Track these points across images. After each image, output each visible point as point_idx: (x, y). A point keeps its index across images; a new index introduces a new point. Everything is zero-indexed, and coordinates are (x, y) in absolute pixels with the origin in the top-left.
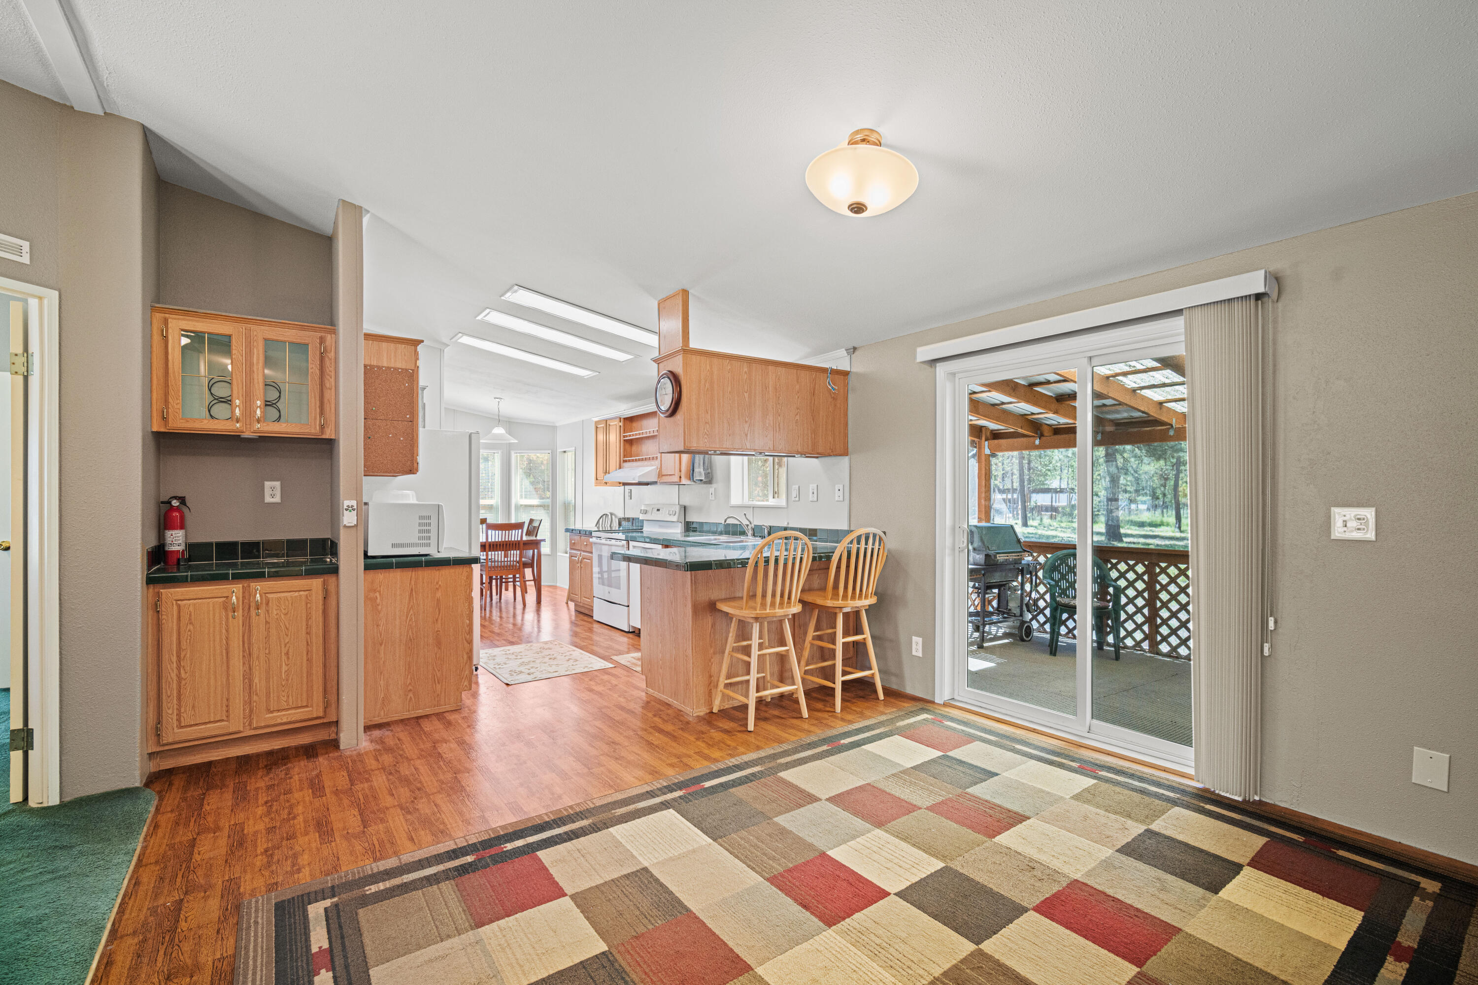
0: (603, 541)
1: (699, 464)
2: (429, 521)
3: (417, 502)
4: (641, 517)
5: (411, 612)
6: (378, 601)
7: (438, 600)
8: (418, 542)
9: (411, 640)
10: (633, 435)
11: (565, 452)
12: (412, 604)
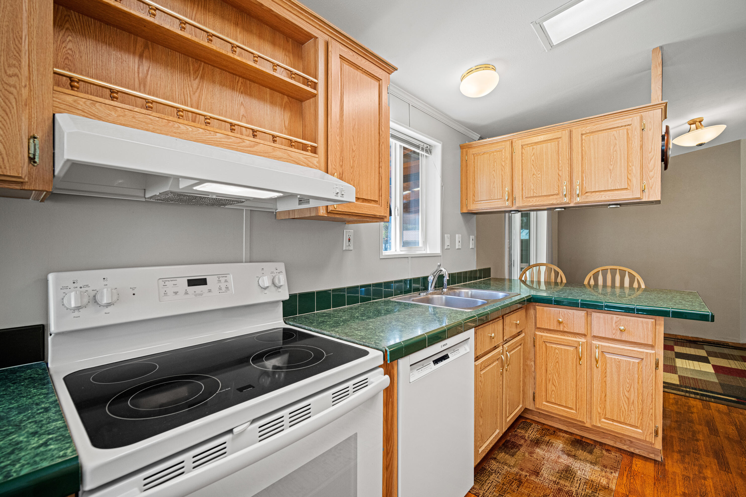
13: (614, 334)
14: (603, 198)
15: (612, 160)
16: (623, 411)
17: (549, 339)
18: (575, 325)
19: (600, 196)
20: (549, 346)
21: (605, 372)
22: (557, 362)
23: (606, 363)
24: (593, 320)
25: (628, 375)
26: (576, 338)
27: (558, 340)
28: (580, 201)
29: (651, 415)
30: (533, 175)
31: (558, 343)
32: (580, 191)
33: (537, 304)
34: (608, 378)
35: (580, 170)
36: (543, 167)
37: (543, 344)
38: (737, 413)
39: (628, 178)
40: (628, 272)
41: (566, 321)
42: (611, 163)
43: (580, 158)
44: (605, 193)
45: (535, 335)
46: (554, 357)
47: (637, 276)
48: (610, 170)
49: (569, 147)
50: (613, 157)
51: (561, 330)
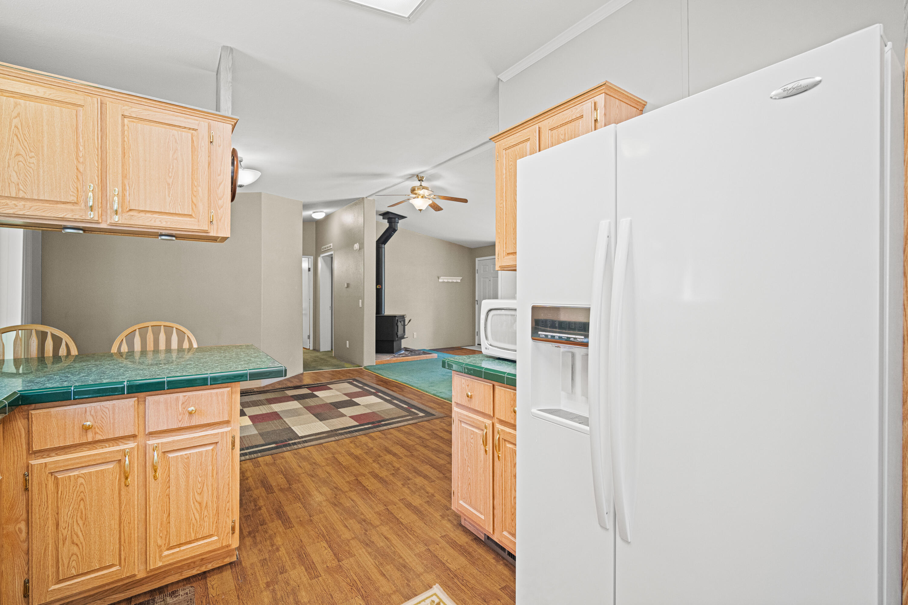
13: (180, 421)
14: (158, 224)
15: (171, 170)
16: (193, 525)
17: (62, 464)
18: (116, 425)
19: (153, 220)
20: (62, 478)
21: (167, 480)
22: (82, 499)
23: (169, 468)
24: (148, 409)
25: (200, 472)
26: (118, 445)
27: (83, 460)
28: (120, 222)
29: (228, 509)
30: (18, 155)
31: (83, 465)
32: (120, 205)
33: (33, 406)
34: (173, 488)
35: (120, 171)
36: (43, 147)
37: (49, 479)
38: (280, 459)
39: (193, 202)
40: (176, 328)
41: (100, 422)
42: (170, 175)
43: (121, 153)
44: (161, 217)
45: (28, 467)
46: (76, 492)
47: (188, 333)
48: (169, 184)
49: (99, 129)
50: (173, 166)
51: (90, 440)
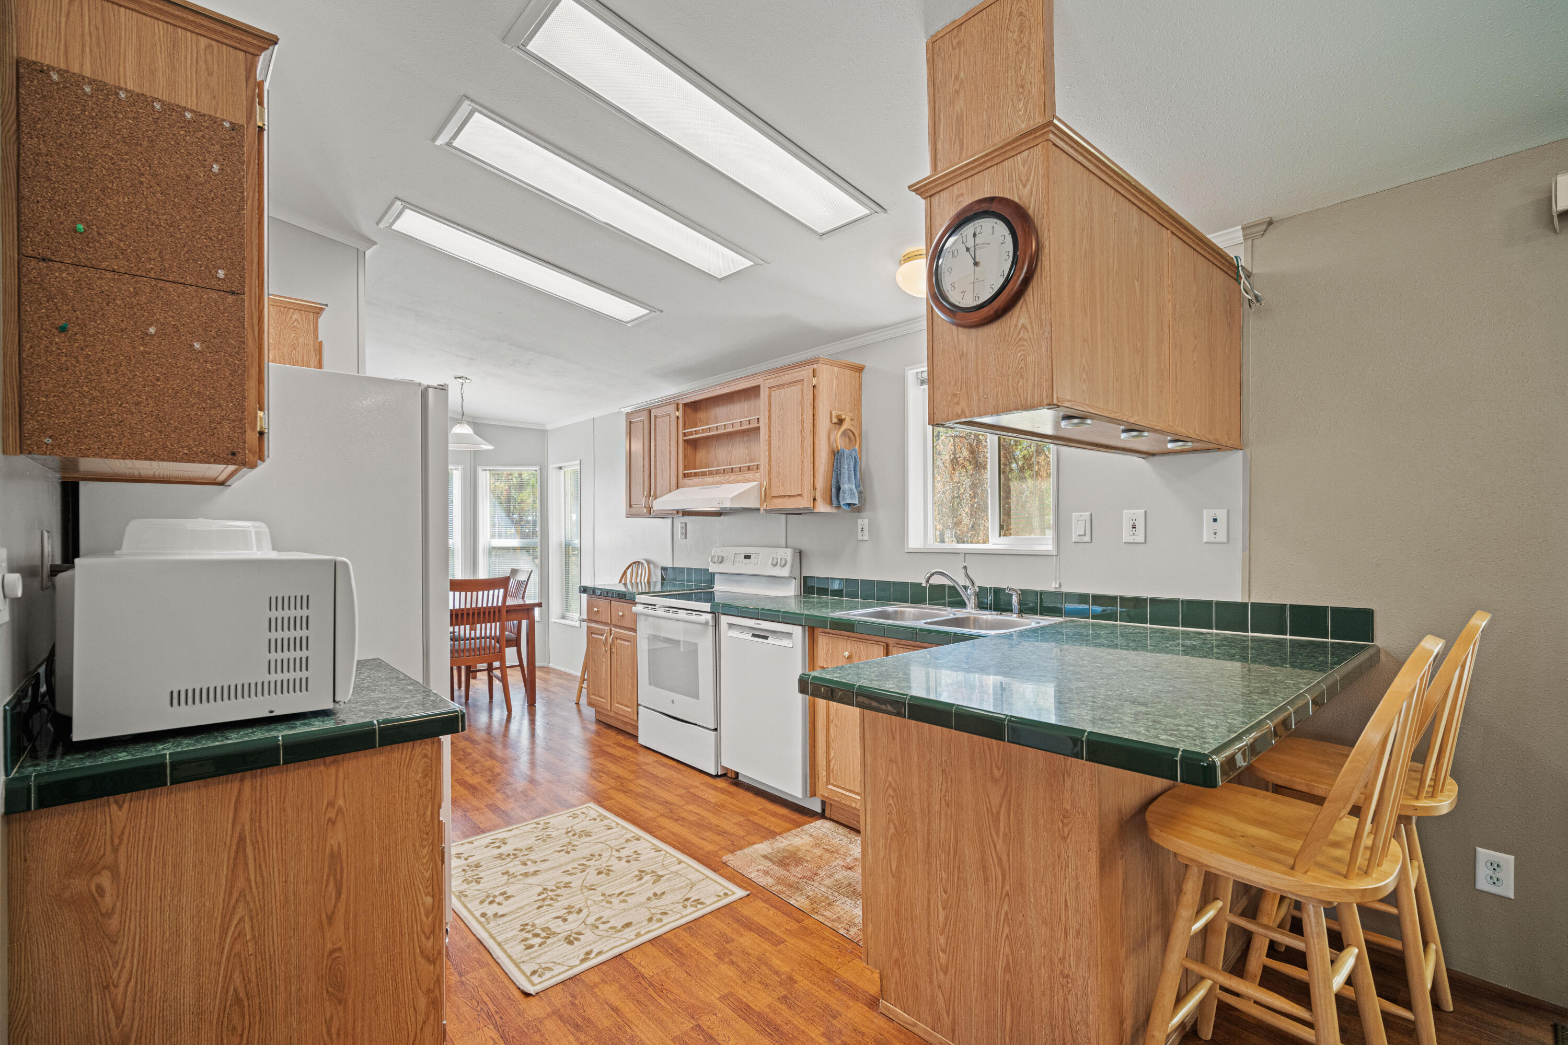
0: (660, 612)
1: (849, 477)
2: (304, 613)
3: (274, 555)
4: (712, 568)
5: (241, 911)
6: (108, 901)
7: (335, 857)
8: (267, 678)
9: (238, 1001)
10: (700, 431)
11: (561, 468)
12: (241, 883)
